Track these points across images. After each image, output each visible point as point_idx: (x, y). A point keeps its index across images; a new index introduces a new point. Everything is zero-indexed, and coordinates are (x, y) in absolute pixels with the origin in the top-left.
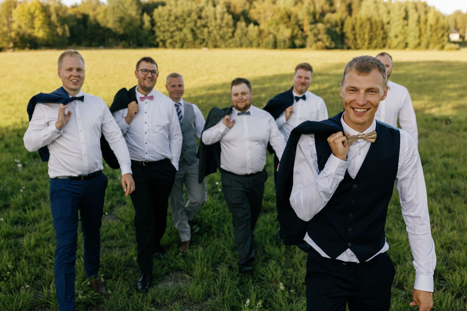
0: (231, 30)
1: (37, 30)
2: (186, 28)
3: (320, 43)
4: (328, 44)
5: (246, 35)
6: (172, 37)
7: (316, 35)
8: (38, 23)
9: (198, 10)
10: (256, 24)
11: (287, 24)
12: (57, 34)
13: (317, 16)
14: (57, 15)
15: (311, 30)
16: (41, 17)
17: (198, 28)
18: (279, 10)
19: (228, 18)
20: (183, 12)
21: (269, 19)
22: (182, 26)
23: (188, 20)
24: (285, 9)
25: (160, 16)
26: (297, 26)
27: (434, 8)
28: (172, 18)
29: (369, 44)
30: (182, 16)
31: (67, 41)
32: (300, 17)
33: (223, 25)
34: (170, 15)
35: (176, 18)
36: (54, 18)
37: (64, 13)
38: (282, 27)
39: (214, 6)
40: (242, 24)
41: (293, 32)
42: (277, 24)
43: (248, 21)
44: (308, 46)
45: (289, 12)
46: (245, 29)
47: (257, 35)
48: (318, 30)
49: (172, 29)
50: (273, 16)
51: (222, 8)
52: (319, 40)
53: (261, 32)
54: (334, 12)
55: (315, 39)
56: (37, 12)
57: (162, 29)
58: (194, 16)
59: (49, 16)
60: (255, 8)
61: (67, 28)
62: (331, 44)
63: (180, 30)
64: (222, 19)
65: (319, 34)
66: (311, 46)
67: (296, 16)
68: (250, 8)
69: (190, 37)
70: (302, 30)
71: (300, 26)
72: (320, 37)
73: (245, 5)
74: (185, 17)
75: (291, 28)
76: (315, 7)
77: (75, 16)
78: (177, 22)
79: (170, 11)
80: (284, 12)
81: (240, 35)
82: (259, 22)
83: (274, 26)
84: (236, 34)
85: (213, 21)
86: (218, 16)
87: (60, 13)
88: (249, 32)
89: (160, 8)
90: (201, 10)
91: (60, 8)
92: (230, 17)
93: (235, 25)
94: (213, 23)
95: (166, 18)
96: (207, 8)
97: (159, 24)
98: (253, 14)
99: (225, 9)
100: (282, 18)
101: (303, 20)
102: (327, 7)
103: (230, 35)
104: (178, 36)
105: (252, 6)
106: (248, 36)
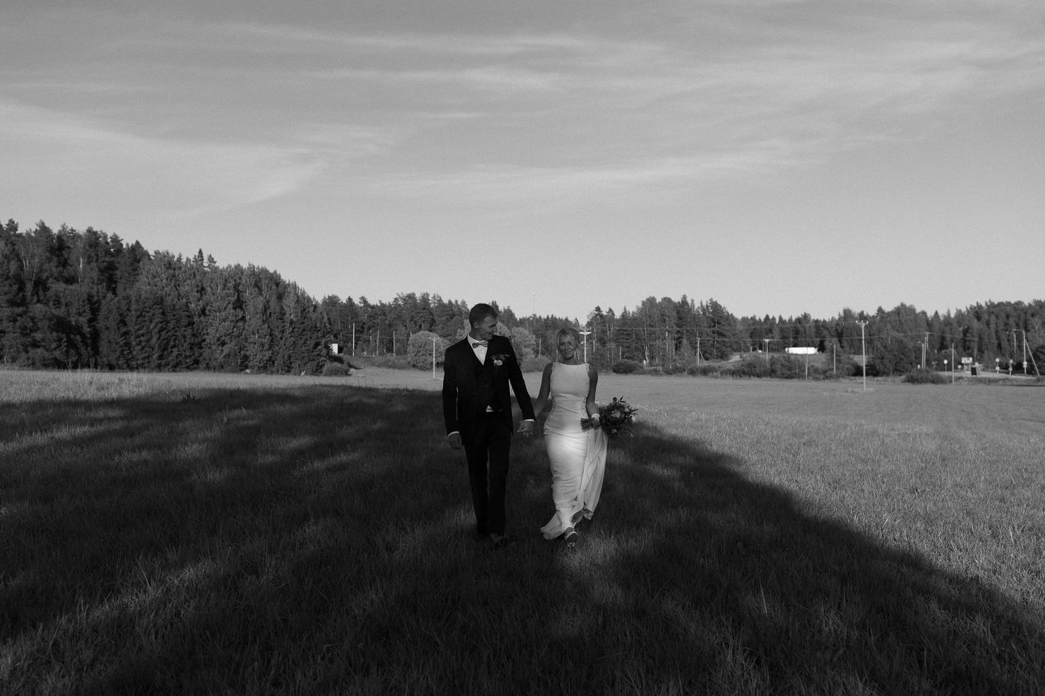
27: (295, 287)
29: (160, 357)
66: (14, 360)
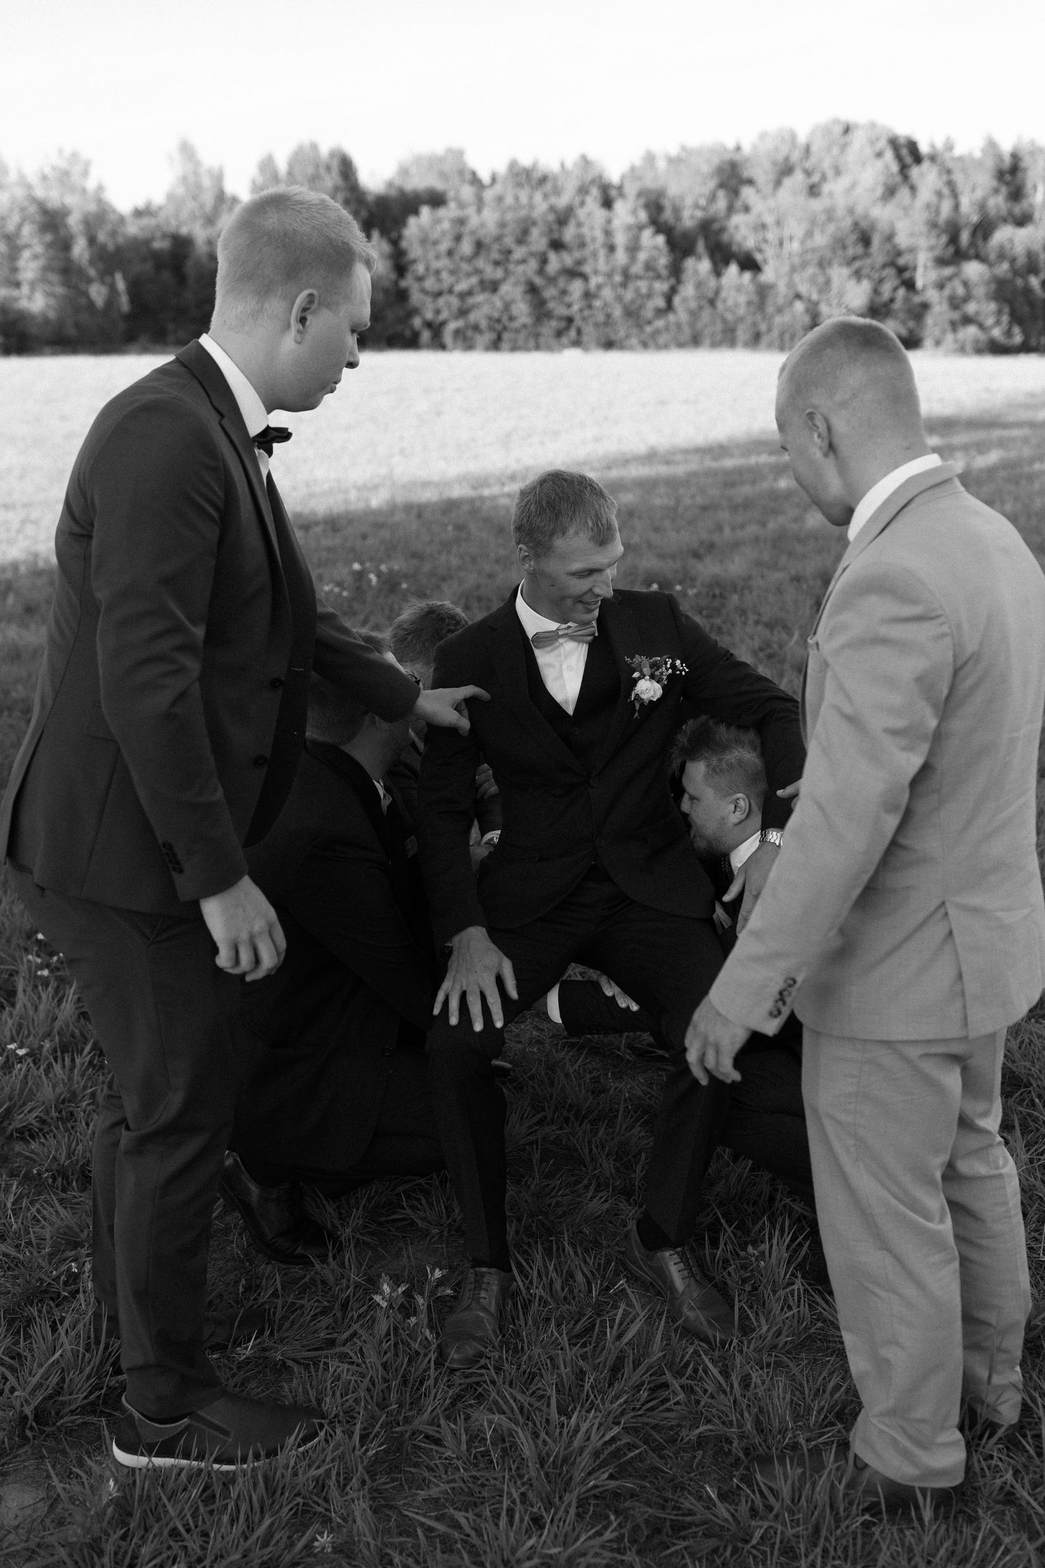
0: (661, 287)
1: (25, 289)
2: (512, 280)
3: (972, 331)
4: (996, 333)
5: (712, 302)
6: (463, 313)
7: (955, 303)
8: (29, 267)
9: (551, 217)
10: (750, 264)
11: (857, 264)
12: (91, 304)
13: (965, 237)
14: (92, 240)
15: (941, 286)
16: (39, 249)
17: (552, 280)
18: (830, 214)
19: (653, 242)
20: (502, 225)
21: (796, 246)
22: (499, 273)
23: (519, 253)
24: (851, 211)
25: (424, 241)
26: (889, 272)
28: (466, 248)
30: (498, 238)
31: (122, 326)
32: (902, 240)
33: (637, 268)
34: (458, 238)
35: (479, 246)
36: (80, 249)
37: (114, 233)
38: (839, 274)
39: (607, 203)
40: (700, 266)
41: (876, 291)
42: (823, 264)
43: (722, 254)
44: (928, 342)
45: (864, 224)
46: (712, 283)
47: (749, 303)
48: (965, 284)
49: (462, 286)
50: (809, 234)
51: (634, 212)
52: (967, 320)
53: (763, 292)
54: (1023, 220)
55: (956, 315)
56: (27, 230)
57: (430, 284)
58: (538, 241)
59: (64, 245)
60: (747, 209)
61: (121, 285)
62: (1008, 333)
63: (494, 287)
64: (633, 249)
65: (967, 298)
67: (890, 237)
68: (731, 209)
69: (522, 310)
70: (910, 285)
71: (901, 270)
72: (971, 308)
73: (712, 198)
74: (509, 241)
75: (869, 277)
76: (956, 207)
77: (148, 242)
78: (480, 263)
79: (461, 222)
80: (847, 223)
81: (693, 305)
82: (758, 257)
83: (811, 270)
84: (677, 300)
85: (602, 253)
86: (620, 239)
87: (102, 237)
88: (723, 294)
89: (425, 211)
90: (563, 218)
91: (99, 217)
92: (661, 240)
93: (676, 271)
94: (602, 265)
95: (444, 247)
96: (581, 213)
97: (420, 268)
98: (741, 231)
99: (643, 216)
100: (839, 243)
101: (912, 250)
102: (998, 203)
103: (661, 303)
104: (485, 307)
105: (738, 204)
106: (720, 305)
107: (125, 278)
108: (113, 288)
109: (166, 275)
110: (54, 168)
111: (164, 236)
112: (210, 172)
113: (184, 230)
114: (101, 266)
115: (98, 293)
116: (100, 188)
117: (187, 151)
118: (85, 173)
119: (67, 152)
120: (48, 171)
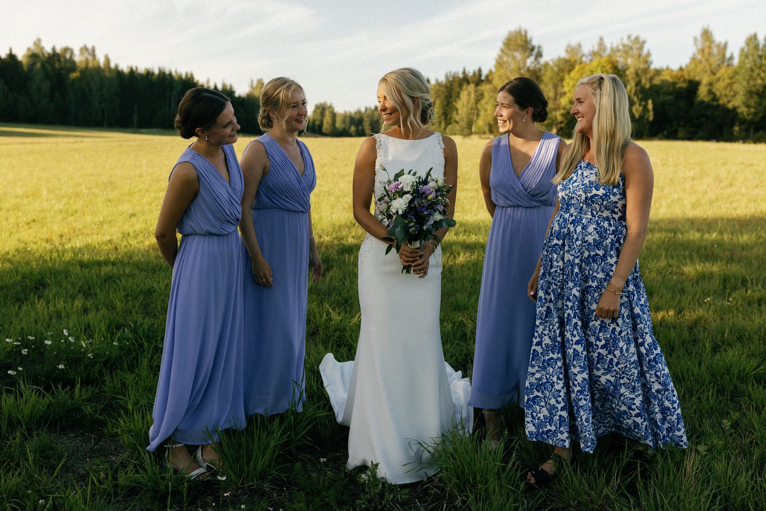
14: (638, 83)
31: (648, 128)
36: (631, 87)
37: (651, 79)
61: (650, 106)
77: (674, 84)
87: (644, 81)
107: (653, 103)
108: (645, 108)
109: (682, 103)
110: (624, 46)
111: (684, 81)
112: (718, 46)
113: (697, 78)
114: (640, 96)
115: (636, 110)
116: (649, 55)
117: (707, 35)
118: (641, 48)
119: (633, 38)
120: (621, 47)
